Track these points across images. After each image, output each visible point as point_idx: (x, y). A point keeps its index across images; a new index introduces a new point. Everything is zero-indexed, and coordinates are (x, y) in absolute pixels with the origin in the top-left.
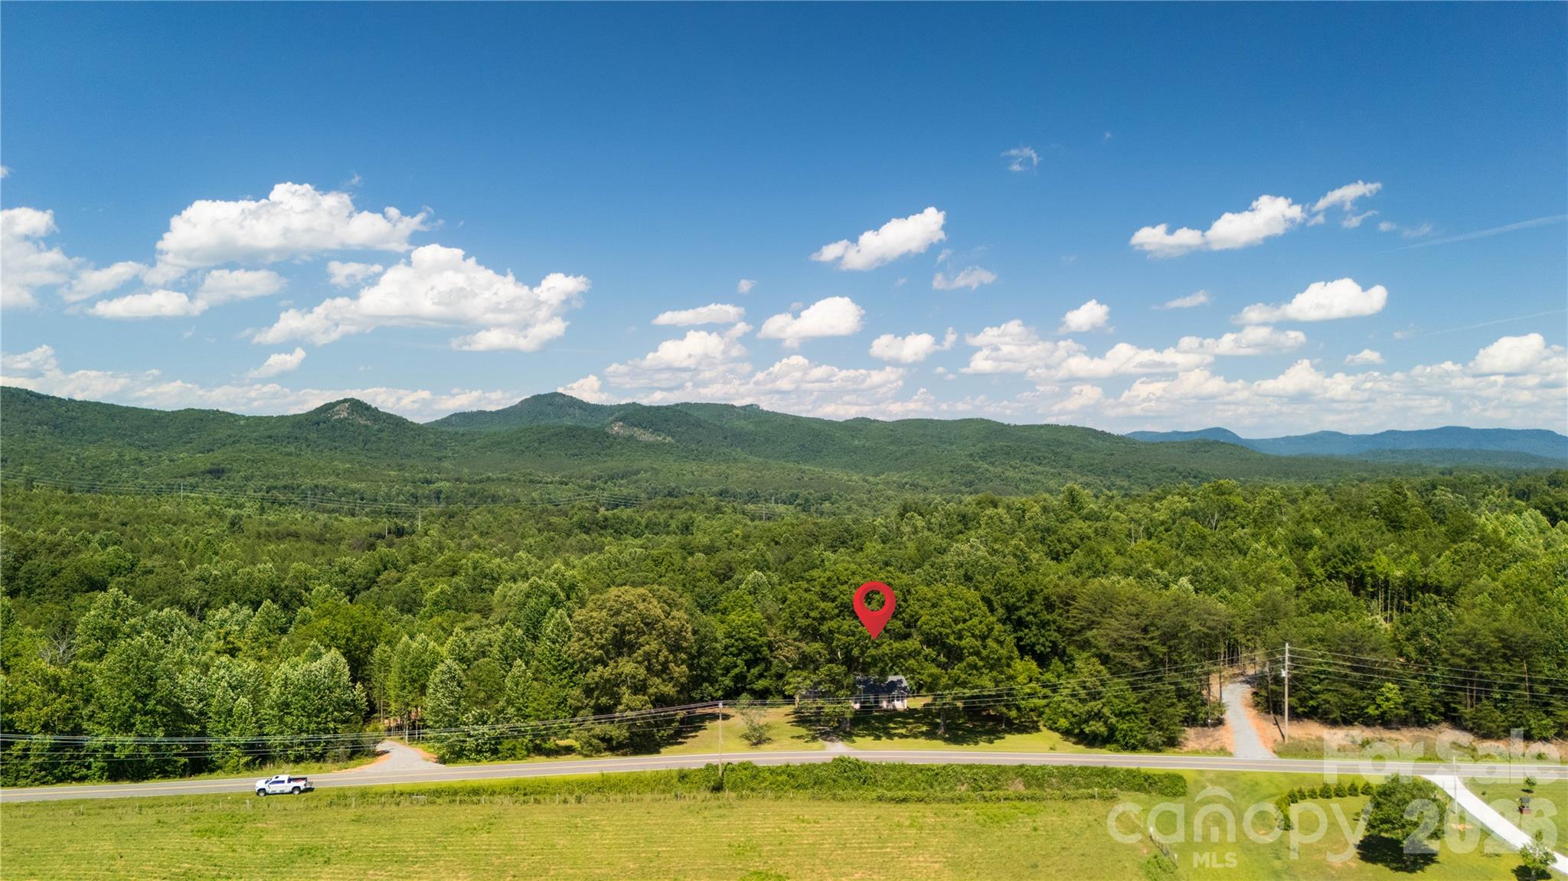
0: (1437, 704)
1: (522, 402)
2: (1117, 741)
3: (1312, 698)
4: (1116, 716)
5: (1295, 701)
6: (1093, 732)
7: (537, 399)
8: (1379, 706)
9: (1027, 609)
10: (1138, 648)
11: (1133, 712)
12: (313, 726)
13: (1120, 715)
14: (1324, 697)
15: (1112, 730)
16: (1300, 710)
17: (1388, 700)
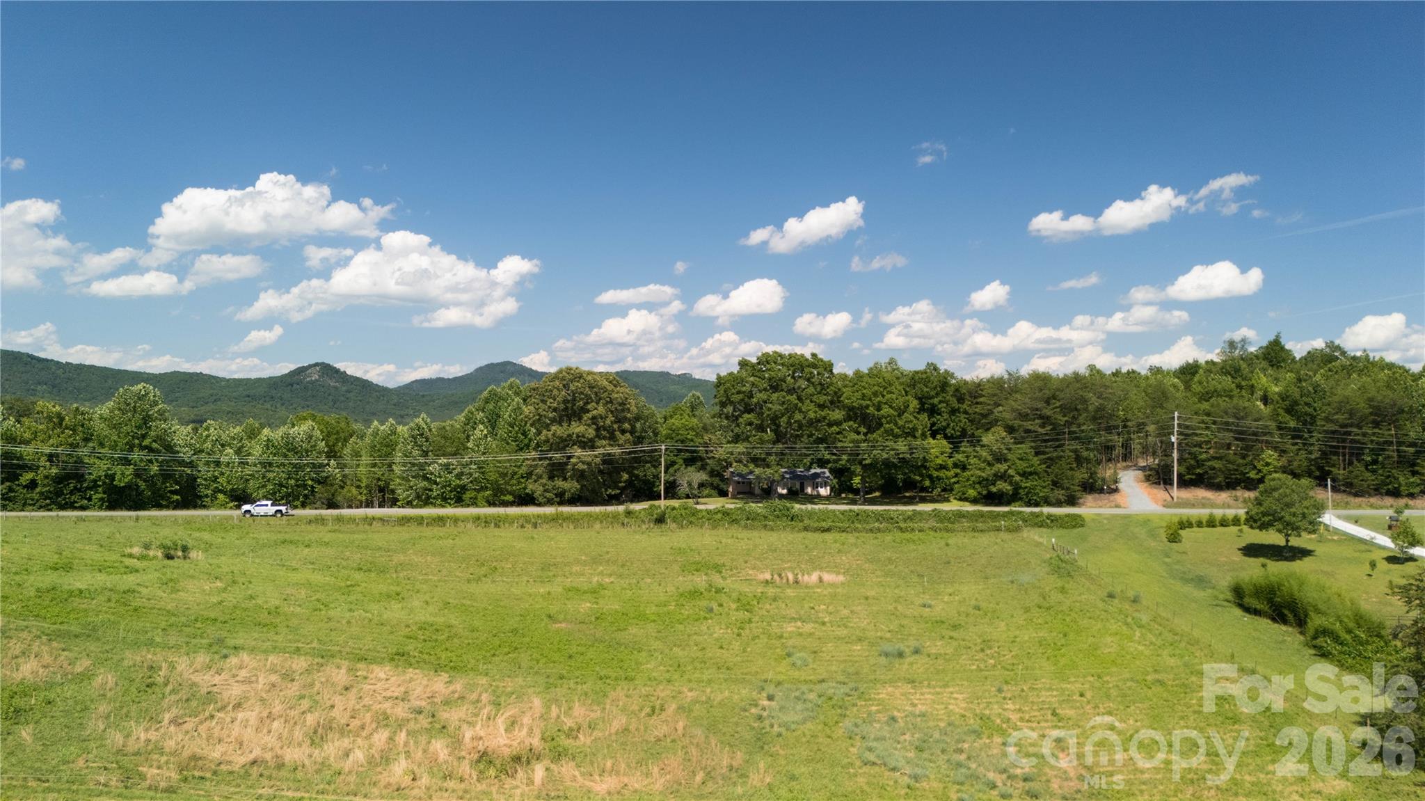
0: (1312, 467)
1: (477, 370)
2: (1021, 499)
3: (1199, 467)
4: (1020, 475)
5: (1183, 470)
6: (999, 490)
7: (491, 367)
8: (1260, 471)
9: (940, 398)
10: (1041, 417)
11: (1035, 473)
12: (292, 482)
13: (1024, 475)
14: (1209, 463)
15: (1017, 488)
16: (1187, 477)
17: (1267, 464)
